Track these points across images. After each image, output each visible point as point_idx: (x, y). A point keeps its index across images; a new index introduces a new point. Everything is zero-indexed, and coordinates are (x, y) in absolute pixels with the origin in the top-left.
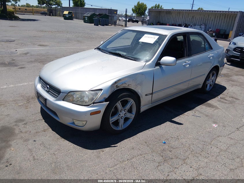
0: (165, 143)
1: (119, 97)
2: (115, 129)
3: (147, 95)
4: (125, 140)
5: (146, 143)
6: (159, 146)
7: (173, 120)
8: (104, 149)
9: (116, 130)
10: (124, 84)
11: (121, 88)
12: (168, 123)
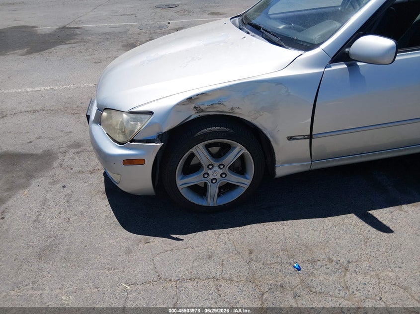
0: (299, 269)
1: (198, 134)
2: (193, 202)
3: (294, 139)
4: (210, 232)
5: (251, 252)
6: (278, 271)
7: (371, 212)
8: (151, 238)
9: (197, 203)
10: (217, 105)
11: (210, 114)
12: (352, 219)
